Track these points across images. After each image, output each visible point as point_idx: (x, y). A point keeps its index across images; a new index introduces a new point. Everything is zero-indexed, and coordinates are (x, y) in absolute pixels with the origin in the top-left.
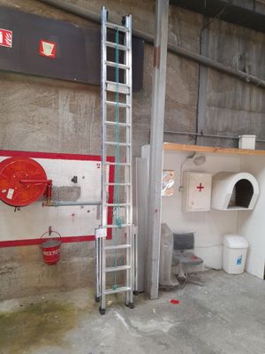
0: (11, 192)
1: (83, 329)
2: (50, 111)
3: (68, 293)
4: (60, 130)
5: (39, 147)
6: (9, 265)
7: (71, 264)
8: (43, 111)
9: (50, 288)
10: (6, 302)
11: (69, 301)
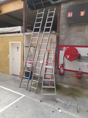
0: (68, 56)
1: (83, 99)
2: (82, 33)
3: (84, 89)
4: (85, 38)
5: (78, 44)
6: (68, 76)
7: (86, 81)
8: (80, 33)
9: (78, 86)
10: (67, 85)
11: (83, 91)
